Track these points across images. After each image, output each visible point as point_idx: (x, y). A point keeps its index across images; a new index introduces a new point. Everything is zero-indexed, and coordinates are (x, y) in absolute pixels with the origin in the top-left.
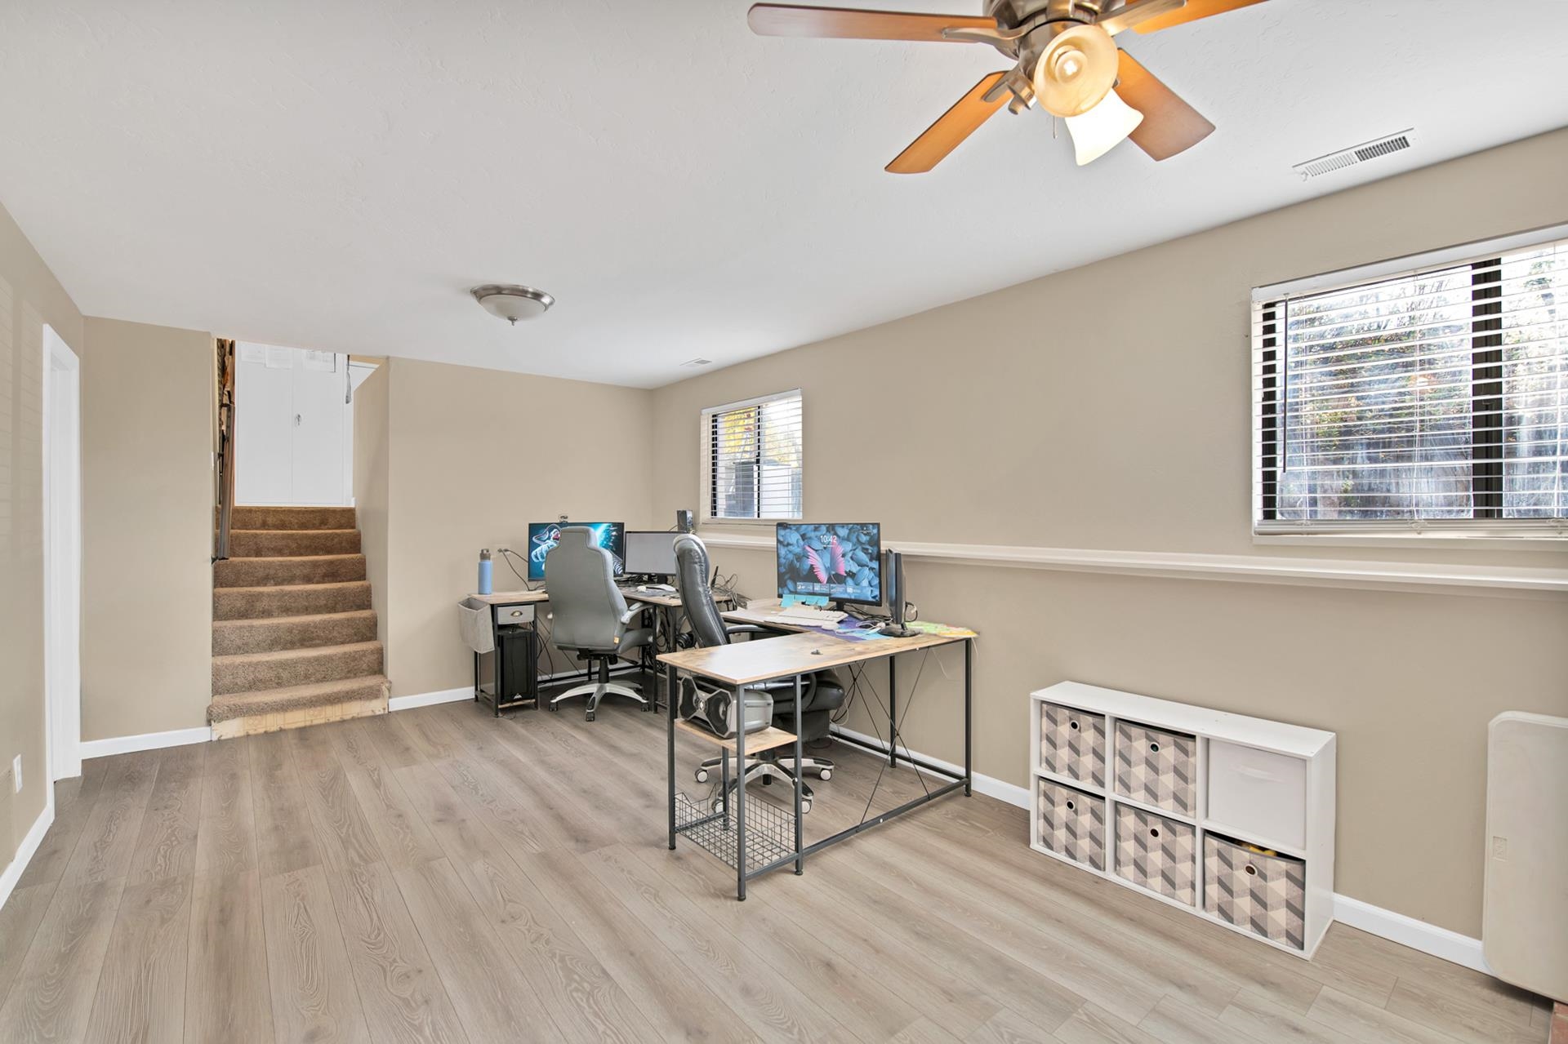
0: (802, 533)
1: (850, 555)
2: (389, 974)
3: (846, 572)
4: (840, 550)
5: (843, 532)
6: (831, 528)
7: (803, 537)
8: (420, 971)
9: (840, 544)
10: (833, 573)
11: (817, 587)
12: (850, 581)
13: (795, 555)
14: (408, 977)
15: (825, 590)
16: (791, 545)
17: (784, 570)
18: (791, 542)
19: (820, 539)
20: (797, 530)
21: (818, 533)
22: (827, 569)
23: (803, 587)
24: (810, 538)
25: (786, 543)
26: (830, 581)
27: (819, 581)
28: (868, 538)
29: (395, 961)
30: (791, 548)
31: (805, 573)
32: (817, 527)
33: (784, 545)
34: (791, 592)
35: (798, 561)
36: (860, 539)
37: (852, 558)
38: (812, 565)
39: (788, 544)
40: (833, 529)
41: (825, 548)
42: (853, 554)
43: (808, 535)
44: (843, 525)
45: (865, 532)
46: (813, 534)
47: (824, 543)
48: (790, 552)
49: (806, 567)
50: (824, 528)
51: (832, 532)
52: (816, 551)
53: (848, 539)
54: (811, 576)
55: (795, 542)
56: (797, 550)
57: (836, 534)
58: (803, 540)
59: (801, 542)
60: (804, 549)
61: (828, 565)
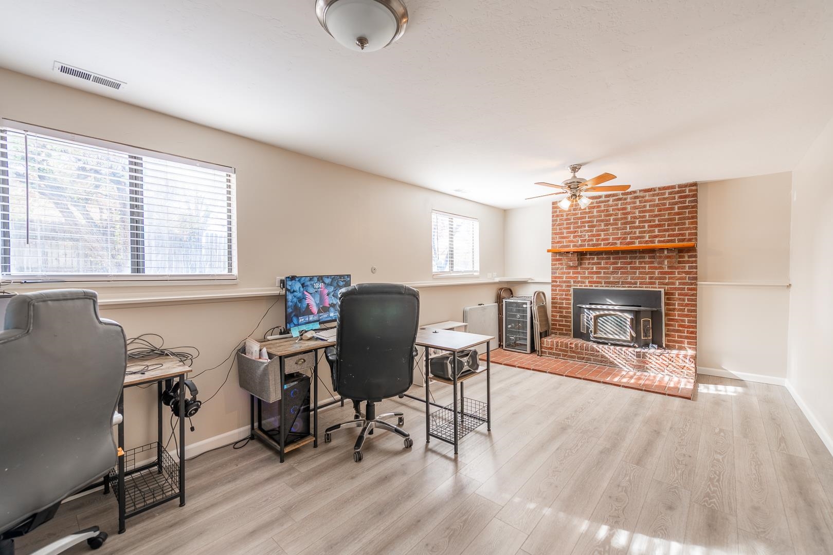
0: (302, 283)
1: (332, 294)
2: (623, 507)
3: (329, 304)
4: (326, 291)
5: (328, 281)
6: (321, 278)
7: (303, 285)
8: (610, 497)
9: (326, 288)
10: (321, 306)
11: (311, 318)
12: (332, 309)
13: (298, 298)
14: (617, 499)
15: (316, 318)
16: (295, 291)
17: (291, 310)
18: (295, 289)
19: (313, 286)
20: (299, 281)
21: (312, 282)
22: (317, 305)
23: (303, 320)
24: (307, 286)
25: (292, 291)
26: (319, 312)
27: (312, 314)
28: (344, 283)
29: (616, 510)
30: (295, 294)
31: (304, 310)
32: (311, 278)
33: (291, 293)
34: (295, 325)
35: (299, 303)
36: (339, 284)
37: (333, 295)
38: (308, 304)
39: (294, 291)
40: (322, 279)
41: (316, 291)
42: (334, 293)
43: (306, 284)
44: (328, 277)
45: (342, 280)
46: (308, 283)
47: (315, 289)
48: (295, 296)
49: (305, 306)
50: (316, 279)
51: (321, 281)
52: (311, 294)
53: (331, 284)
54: (308, 311)
55: (298, 290)
56: (299, 294)
57: (323, 282)
58: (303, 287)
59: (302, 289)
60: (303, 293)
61: (318, 302)
